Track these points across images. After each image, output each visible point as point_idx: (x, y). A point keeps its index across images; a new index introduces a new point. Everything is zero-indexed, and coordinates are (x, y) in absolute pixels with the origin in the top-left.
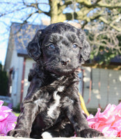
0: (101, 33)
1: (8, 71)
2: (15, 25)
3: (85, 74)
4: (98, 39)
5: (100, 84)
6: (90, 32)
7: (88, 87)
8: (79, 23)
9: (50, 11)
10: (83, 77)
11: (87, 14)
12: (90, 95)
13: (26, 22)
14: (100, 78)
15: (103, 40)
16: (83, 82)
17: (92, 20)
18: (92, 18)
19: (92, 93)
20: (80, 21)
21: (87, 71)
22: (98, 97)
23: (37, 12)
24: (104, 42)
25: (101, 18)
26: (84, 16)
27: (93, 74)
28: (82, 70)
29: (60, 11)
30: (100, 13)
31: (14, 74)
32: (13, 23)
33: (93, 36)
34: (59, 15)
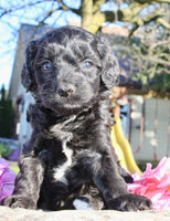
0: (160, 43)
1: (14, 100)
2: (25, 28)
3: (134, 107)
4: (154, 53)
5: (156, 122)
6: (142, 41)
7: (139, 127)
8: (126, 27)
9: (81, 8)
10: (131, 111)
11: (138, 14)
12: (141, 139)
13: (42, 23)
14: (156, 113)
15: (162, 55)
16: (131, 119)
17: (146, 23)
18: (146, 19)
19: (145, 137)
20: (127, 24)
21: (137, 102)
22: (154, 143)
23: (61, 8)
24: (163, 58)
25: (160, 20)
26: (133, 17)
27: (147, 106)
28: (130, 101)
29: (96, 8)
30: (159, 13)
31: (23, 104)
32: (23, 25)
33: (147, 47)
34: (94, 13)
